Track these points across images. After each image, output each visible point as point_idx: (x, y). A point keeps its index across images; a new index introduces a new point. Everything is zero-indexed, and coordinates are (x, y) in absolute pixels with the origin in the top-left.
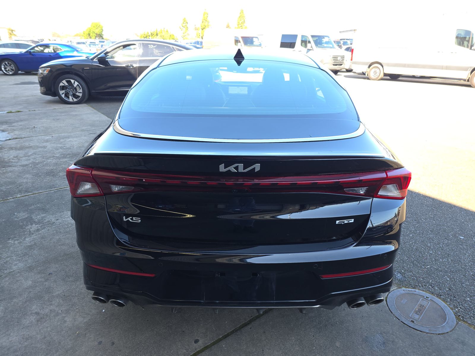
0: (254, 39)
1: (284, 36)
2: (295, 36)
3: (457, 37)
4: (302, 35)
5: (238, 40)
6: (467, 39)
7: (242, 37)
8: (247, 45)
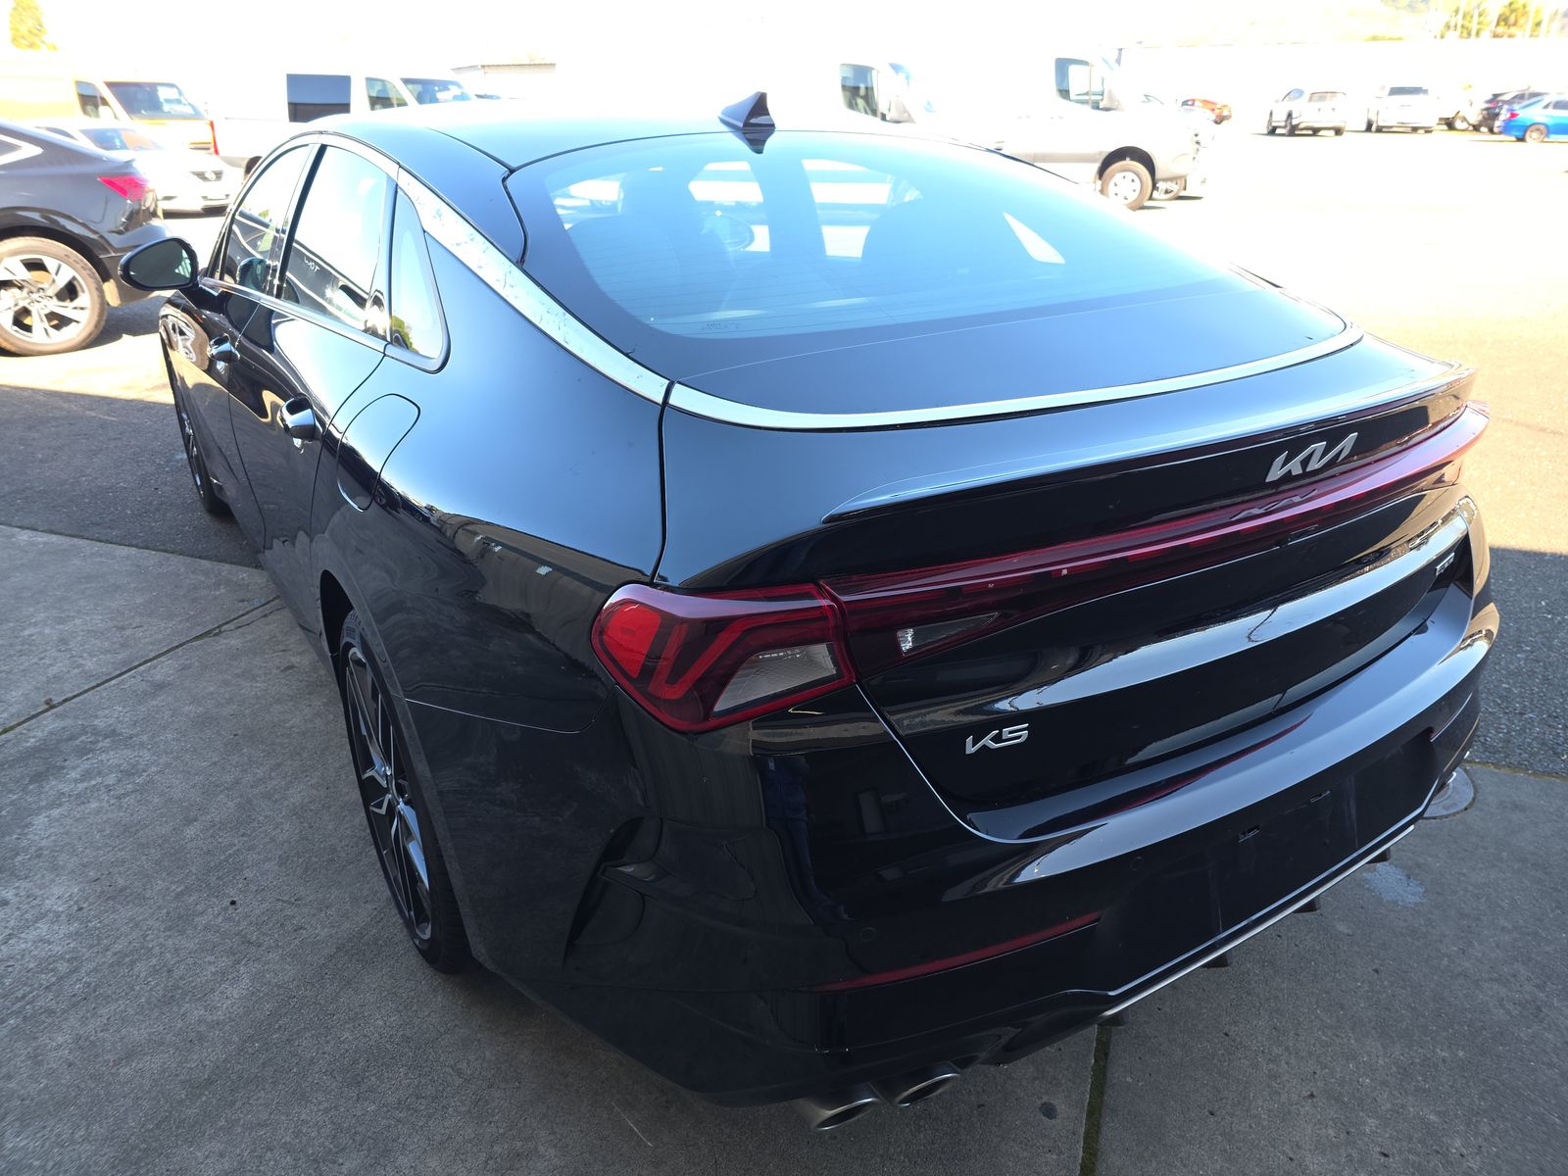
0: (163, 94)
1: (294, 81)
2: (345, 82)
3: (844, 87)
4: (367, 79)
5: (95, 97)
6: (862, 92)
7: (110, 85)
8: (140, 113)
